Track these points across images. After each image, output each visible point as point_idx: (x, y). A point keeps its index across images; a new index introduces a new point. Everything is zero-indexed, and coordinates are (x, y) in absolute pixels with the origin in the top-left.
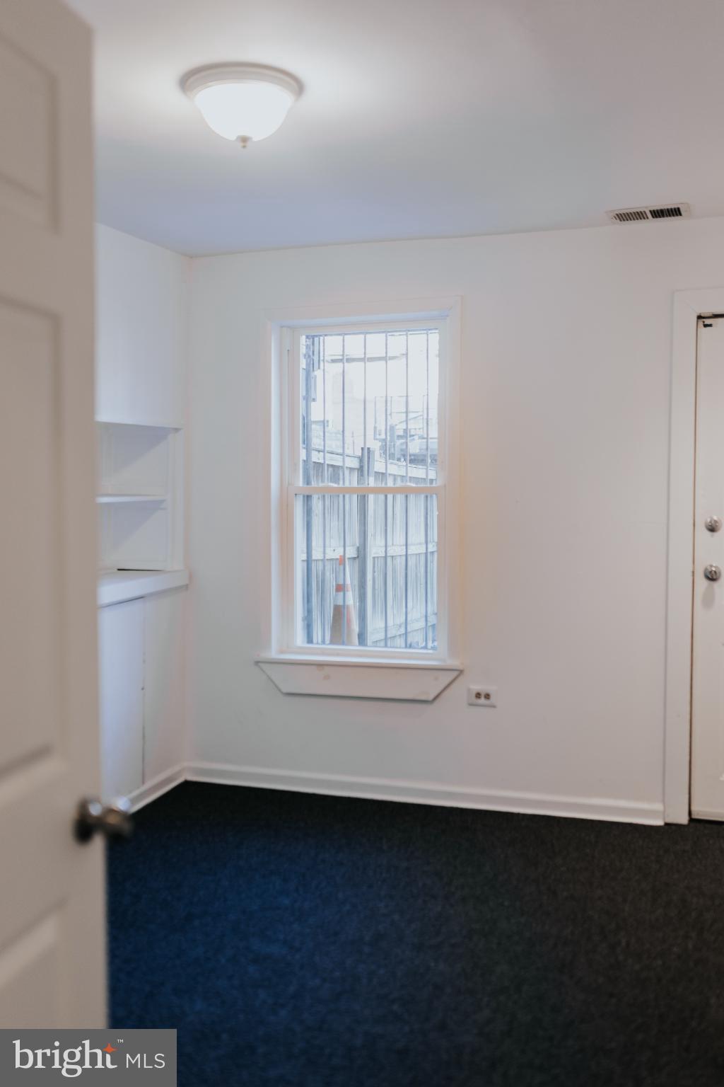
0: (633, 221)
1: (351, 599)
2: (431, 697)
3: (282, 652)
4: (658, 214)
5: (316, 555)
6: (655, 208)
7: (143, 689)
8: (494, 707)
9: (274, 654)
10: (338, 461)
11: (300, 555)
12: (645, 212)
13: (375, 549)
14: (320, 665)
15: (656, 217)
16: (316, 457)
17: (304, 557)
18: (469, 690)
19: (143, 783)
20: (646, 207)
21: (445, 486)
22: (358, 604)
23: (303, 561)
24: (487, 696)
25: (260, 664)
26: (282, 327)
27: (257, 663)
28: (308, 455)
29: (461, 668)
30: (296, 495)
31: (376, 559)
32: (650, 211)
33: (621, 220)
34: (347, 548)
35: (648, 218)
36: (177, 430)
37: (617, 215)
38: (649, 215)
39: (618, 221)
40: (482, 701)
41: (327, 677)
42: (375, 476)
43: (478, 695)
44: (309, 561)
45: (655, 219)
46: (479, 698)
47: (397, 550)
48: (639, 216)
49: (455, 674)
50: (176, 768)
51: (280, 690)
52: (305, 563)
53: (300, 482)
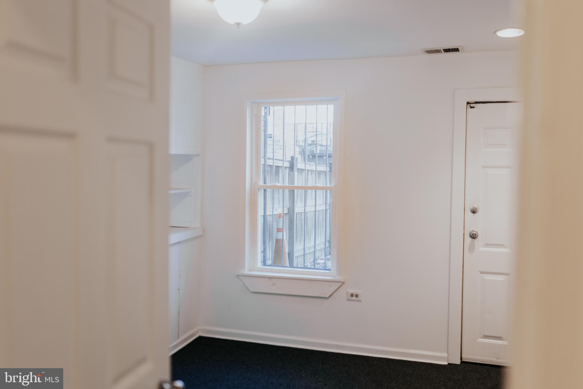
0: (434, 54)
1: (285, 236)
2: (327, 296)
3: (251, 270)
4: (447, 51)
5: (269, 213)
6: (446, 48)
7: (179, 290)
8: (360, 301)
9: (246, 272)
10: (280, 164)
11: (261, 213)
12: (440, 50)
13: (299, 208)
14: (270, 278)
15: (446, 52)
16: (270, 162)
17: (262, 214)
18: (347, 293)
19: (178, 338)
20: (441, 48)
21: (336, 186)
22: (288, 237)
23: (262, 216)
24: (357, 296)
25: (239, 277)
26: (253, 103)
27: (238, 276)
28: (265, 161)
29: (343, 281)
30: (259, 189)
31: (298, 214)
32: (443, 50)
33: (428, 53)
34: (284, 208)
35: (442, 52)
36: (198, 155)
37: (426, 51)
38: (443, 51)
39: (427, 53)
40: (354, 298)
41: (274, 284)
42: (298, 171)
43: (352, 295)
44: (264, 216)
45: (446, 53)
46: (353, 296)
47: (310, 209)
48: (438, 51)
49: (340, 284)
50: (195, 330)
51: (249, 290)
52: (263, 217)
53: (261, 183)
